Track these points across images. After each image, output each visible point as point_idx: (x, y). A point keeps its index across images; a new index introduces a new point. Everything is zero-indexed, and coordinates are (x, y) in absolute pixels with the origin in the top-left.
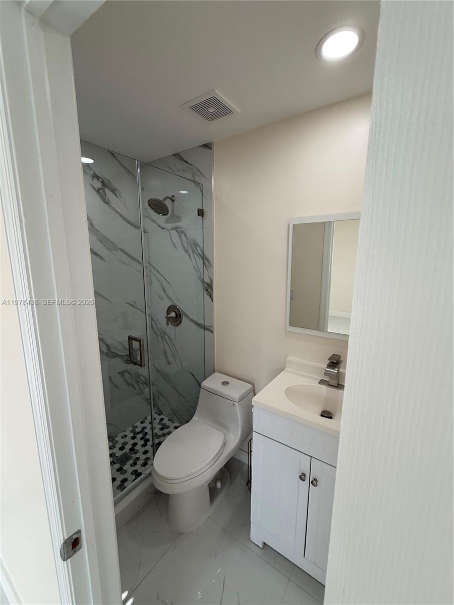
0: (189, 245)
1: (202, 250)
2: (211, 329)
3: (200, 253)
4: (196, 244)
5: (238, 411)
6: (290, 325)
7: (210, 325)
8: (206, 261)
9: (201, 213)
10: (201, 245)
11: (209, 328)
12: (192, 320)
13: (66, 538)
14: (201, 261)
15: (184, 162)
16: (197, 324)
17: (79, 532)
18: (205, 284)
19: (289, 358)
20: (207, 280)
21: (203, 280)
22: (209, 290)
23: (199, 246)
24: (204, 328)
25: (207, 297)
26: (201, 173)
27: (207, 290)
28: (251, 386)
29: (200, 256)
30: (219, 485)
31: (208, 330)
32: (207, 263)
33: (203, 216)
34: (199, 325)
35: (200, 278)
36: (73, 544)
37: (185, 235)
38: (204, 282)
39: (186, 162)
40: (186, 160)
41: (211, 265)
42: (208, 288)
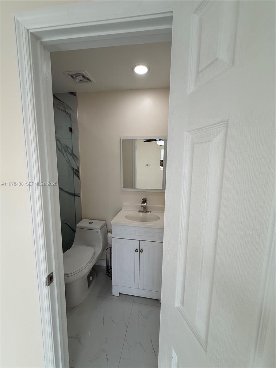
0: (62, 147)
1: (72, 151)
2: (79, 195)
3: (70, 152)
4: (68, 147)
5: (100, 235)
6: (123, 188)
7: (78, 193)
8: (75, 157)
9: (70, 130)
10: (71, 148)
11: (78, 195)
12: (66, 192)
13: (48, 275)
14: (71, 157)
15: (57, 100)
16: (70, 193)
17: (52, 273)
18: (74, 170)
19: (124, 204)
20: (75, 168)
21: (73, 167)
22: (77, 173)
23: (69, 148)
24: (74, 195)
25: (76, 178)
26: (70, 108)
27: (76, 173)
28: (105, 222)
29: (71, 154)
30: (91, 278)
31: (77, 196)
32: (75, 158)
33: (71, 132)
34: (71, 194)
35: (71, 167)
36: (50, 279)
37: (60, 142)
38: (74, 169)
39: (59, 100)
40: (59, 99)
41: (78, 159)
42: (77, 172)
